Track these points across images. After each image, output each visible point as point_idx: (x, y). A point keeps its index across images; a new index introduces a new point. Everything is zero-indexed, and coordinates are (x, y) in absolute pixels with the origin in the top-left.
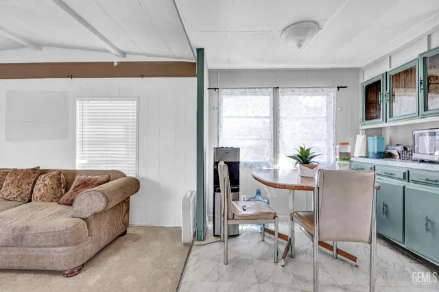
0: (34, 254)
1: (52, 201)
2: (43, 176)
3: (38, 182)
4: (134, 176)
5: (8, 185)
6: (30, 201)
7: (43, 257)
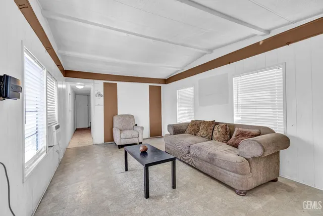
0: (219, 171)
1: (223, 142)
2: (217, 126)
3: (215, 129)
4: (283, 133)
5: (202, 129)
6: (212, 139)
7: (223, 175)
